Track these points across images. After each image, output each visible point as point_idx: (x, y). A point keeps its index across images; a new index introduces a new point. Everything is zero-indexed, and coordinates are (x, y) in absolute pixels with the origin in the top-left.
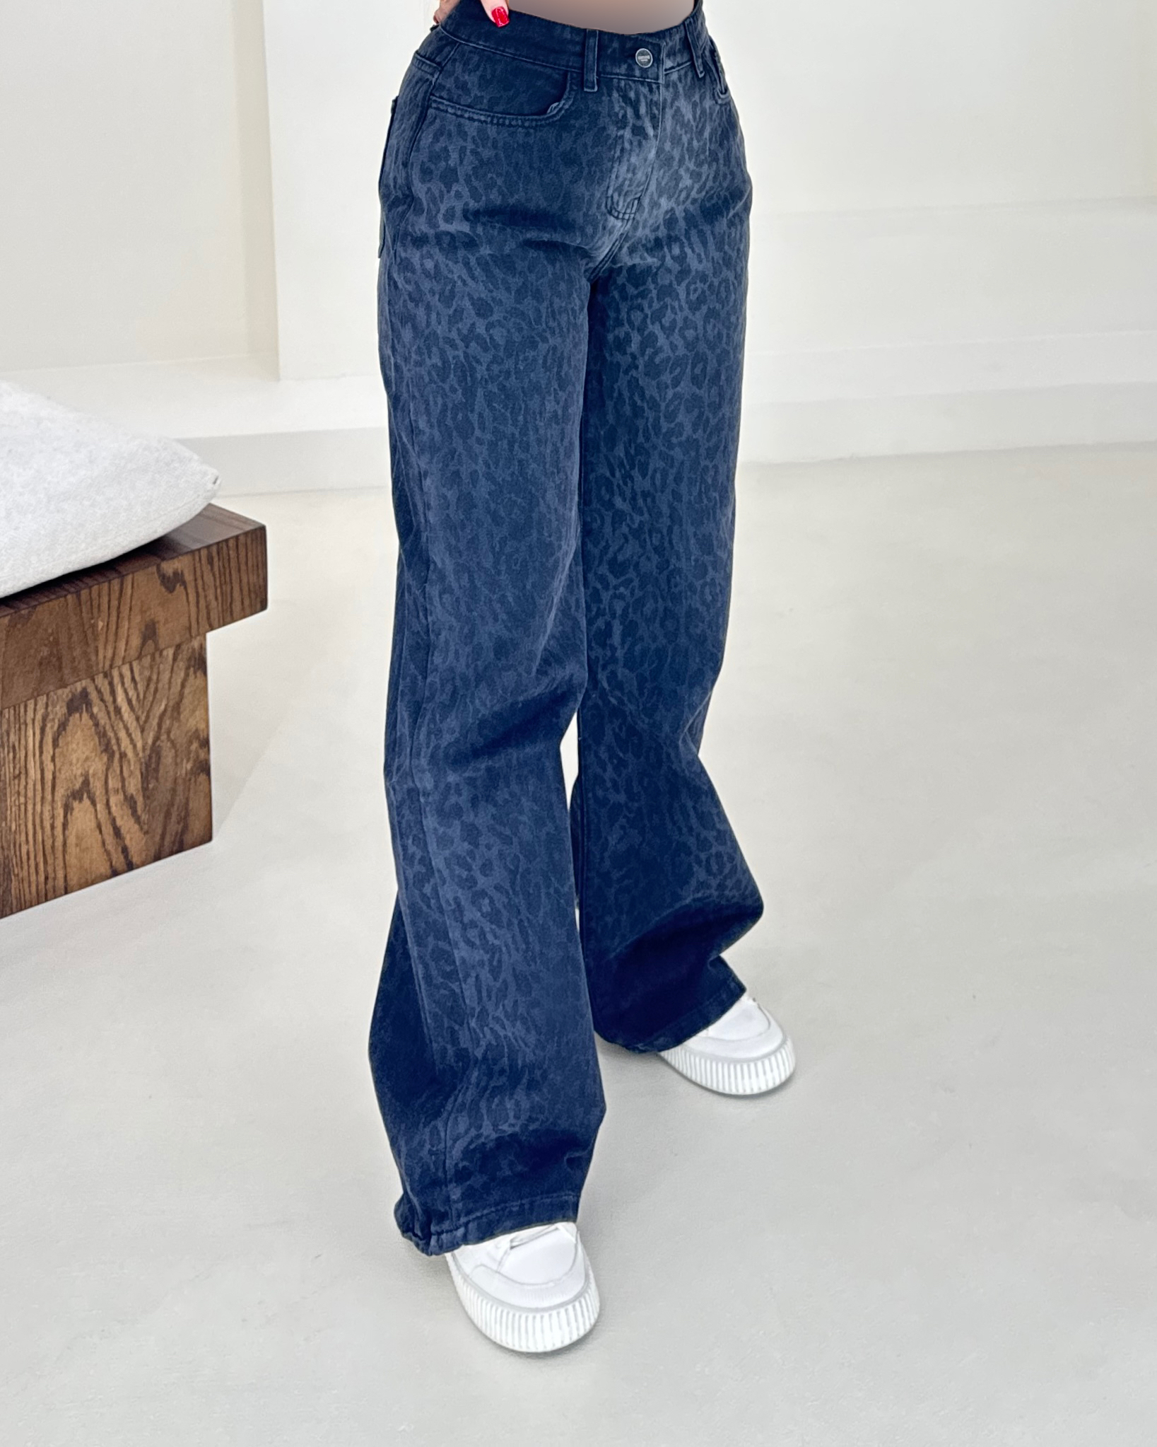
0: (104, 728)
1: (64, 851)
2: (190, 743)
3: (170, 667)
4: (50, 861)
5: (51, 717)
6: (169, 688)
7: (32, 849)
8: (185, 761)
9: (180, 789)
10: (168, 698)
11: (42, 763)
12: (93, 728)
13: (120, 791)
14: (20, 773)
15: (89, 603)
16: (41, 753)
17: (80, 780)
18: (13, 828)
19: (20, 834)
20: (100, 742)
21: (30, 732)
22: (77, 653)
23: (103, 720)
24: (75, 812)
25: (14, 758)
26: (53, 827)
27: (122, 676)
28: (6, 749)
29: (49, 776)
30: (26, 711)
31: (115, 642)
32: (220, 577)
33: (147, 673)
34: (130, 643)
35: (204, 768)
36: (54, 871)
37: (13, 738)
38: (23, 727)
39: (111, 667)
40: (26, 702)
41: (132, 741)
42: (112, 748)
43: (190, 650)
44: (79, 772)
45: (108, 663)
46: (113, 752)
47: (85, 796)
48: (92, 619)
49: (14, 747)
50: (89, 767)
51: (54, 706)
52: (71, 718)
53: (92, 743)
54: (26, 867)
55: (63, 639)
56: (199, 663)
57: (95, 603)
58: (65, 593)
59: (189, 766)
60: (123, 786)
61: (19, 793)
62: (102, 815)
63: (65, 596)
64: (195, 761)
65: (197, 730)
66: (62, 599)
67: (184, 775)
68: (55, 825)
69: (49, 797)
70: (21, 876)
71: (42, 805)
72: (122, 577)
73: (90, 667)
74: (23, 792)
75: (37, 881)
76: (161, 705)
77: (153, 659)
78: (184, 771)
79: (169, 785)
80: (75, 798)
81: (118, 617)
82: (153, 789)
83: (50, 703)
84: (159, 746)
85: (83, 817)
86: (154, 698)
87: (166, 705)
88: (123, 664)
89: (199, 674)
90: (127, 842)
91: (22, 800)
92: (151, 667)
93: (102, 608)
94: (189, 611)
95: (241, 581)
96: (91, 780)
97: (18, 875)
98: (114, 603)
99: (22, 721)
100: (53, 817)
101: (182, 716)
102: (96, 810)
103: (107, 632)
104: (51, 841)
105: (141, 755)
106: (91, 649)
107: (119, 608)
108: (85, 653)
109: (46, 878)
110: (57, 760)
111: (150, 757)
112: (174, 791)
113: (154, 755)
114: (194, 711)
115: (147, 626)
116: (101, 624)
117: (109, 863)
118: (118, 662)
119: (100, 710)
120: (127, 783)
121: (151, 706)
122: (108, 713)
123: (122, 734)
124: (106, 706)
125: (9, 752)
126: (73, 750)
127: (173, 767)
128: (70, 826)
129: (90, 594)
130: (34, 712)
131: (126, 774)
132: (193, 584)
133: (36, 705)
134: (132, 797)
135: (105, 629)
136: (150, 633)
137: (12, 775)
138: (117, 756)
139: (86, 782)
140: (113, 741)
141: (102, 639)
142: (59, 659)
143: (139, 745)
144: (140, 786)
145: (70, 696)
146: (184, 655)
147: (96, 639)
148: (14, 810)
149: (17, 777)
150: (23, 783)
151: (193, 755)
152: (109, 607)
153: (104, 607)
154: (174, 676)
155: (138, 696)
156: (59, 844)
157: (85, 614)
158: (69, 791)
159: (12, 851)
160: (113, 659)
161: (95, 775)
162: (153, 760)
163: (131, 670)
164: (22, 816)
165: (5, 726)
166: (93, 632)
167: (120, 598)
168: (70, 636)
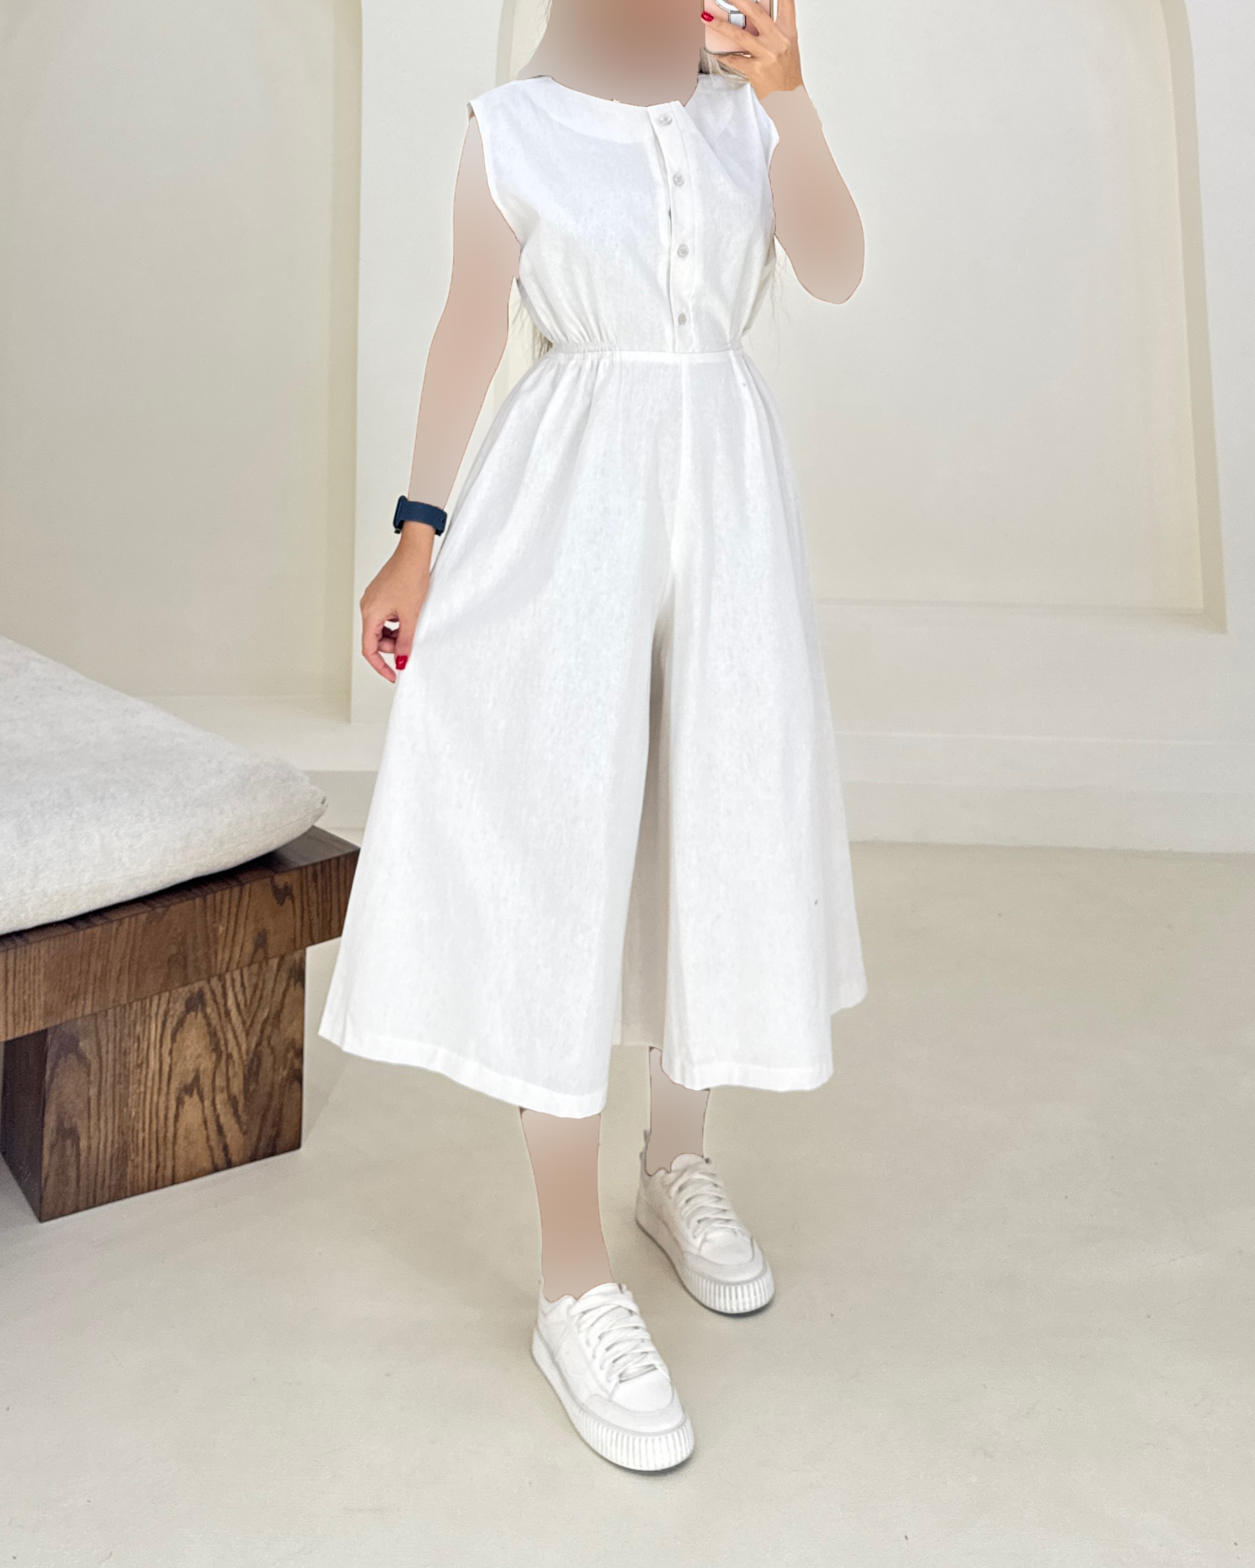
0: (215, 1028)
1: (174, 1143)
2: (287, 1051)
3: (274, 976)
4: (162, 1151)
5: (171, 1013)
6: (272, 997)
7: (147, 1137)
8: (281, 1069)
9: (276, 1094)
10: (271, 1005)
11: (161, 1055)
12: (206, 1028)
13: (225, 1091)
14: (142, 1063)
15: (212, 907)
16: (161, 1046)
17: (192, 1075)
18: (133, 1114)
19: (138, 1120)
20: (211, 1041)
21: (153, 1026)
22: (200, 953)
23: (214, 1020)
24: (186, 1106)
25: (138, 1047)
26: (166, 1118)
27: (233, 980)
28: (132, 1040)
29: (166, 1069)
30: (151, 1005)
31: (233, 946)
32: (322, 895)
33: (254, 980)
34: (244, 950)
35: (297, 1077)
36: (165, 1160)
37: (139, 1029)
38: (148, 1020)
39: (227, 970)
40: (151, 996)
41: (238, 1044)
42: (220, 1049)
43: (293, 962)
44: (191, 1067)
45: (224, 967)
46: (221, 1052)
47: (195, 1092)
48: (214, 922)
49: (139, 1037)
50: (200, 1064)
51: (175, 1003)
52: (188, 1016)
53: (204, 1043)
54: (141, 1154)
55: (189, 941)
56: (298, 975)
57: (218, 910)
58: (194, 896)
59: (285, 1073)
60: (228, 1086)
61: (139, 1081)
62: (209, 1111)
63: (193, 899)
64: (290, 1068)
65: (293, 1039)
66: (191, 902)
67: (280, 1081)
68: (168, 1116)
69: (164, 1089)
70: (136, 1161)
71: (159, 1094)
72: (242, 885)
73: (209, 968)
74: (143, 1081)
75: (150, 1167)
76: (264, 1012)
77: (260, 967)
78: (280, 1078)
79: (267, 1089)
80: (186, 1093)
81: (236, 923)
82: (254, 1091)
83: (172, 999)
84: (261, 1052)
85: (192, 1111)
86: (259, 1005)
87: (269, 1013)
88: (237, 968)
89: (298, 984)
90: (228, 1140)
91: (142, 1089)
92: (258, 975)
93: (223, 914)
94: (295, 925)
96: (201, 1076)
97: (133, 1161)
98: (234, 910)
99: (147, 1013)
100: (167, 1108)
101: (281, 1025)
102: (203, 1107)
103: (226, 937)
104: (163, 1130)
105: (245, 1057)
106: (212, 951)
107: (237, 915)
108: (207, 956)
109: (158, 1167)
110: (175, 1054)
111: (252, 1061)
112: (270, 1096)
113: (256, 1059)
114: (292, 1021)
115: (259, 935)
116: (221, 929)
117: (210, 1159)
118: (234, 965)
119: (213, 1011)
120: (231, 1084)
121: (257, 1010)
122: (219, 1014)
123: (230, 1036)
124: (218, 1009)
125: (133, 1045)
126: (187, 1046)
127: (272, 1073)
128: (181, 1118)
129: (214, 899)
130: (158, 1006)
131: (231, 1074)
132: (299, 897)
133: (160, 999)
134: (235, 1097)
135: (224, 935)
136: (261, 941)
137: (135, 1064)
138: (224, 1057)
139: (197, 1078)
140: (222, 1042)
141: (221, 941)
142: (185, 958)
143: (244, 1048)
144: (241, 1087)
145: (189, 995)
146: (286, 966)
147: (216, 942)
148: (135, 1097)
149: (140, 1066)
150: (144, 1072)
151: (289, 1063)
152: (229, 914)
153: (225, 913)
154: (277, 986)
155: (246, 1001)
156: (170, 1135)
157: (209, 918)
158: (182, 1086)
159: (130, 1139)
160: (229, 963)
161: (204, 1071)
162: (255, 1064)
163: (242, 976)
164: (141, 1103)
165: (133, 1017)
166: (215, 935)
167: (238, 906)
168: (195, 938)
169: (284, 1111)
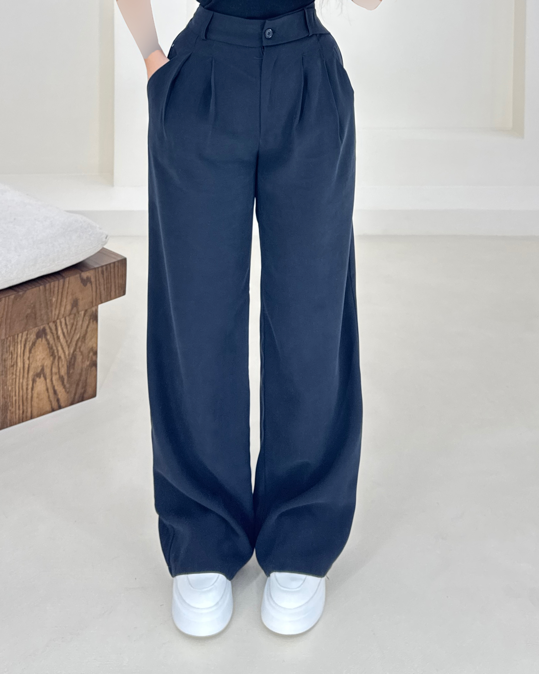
0: (52, 345)
1: (32, 400)
2: (89, 353)
3: (82, 320)
4: (25, 404)
5: (29, 340)
6: (81, 328)
7: (17, 399)
8: (86, 361)
9: (84, 373)
10: (81, 333)
11: (24, 360)
12: (47, 346)
13: (58, 374)
14: (14, 364)
15: (49, 289)
16: (24, 355)
17: (40, 368)
18: (10, 389)
19: (13, 391)
20: (50, 351)
21: (19, 346)
22: (43, 312)
23: (51, 342)
24: (37, 383)
25: (12, 357)
26: (27, 389)
27: (61, 322)
28: (8, 354)
29: (26, 366)
30: (18, 337)
31: (60, 307)
32: (106, 280)
33: (72, 321)
34: (66, 309)
35: (94, 364)
36: (27, 409)
37: (12, 348)
38: (16, 344)
39: (58, 319)
40: (18, 333)
41: (64, 351)
42: (55, 354)
43: (91, 312)
44: (39, 364)
45: (56, 317)
46: (55, 356)
47: (42, 376)
48: (50, 297)
49: (12, 353)
50: (44, 362)
51: (30, 335)
52: (38, 341)
53: (46, 352)
54: (14, 405)
55: (37, 306)
56: (95, 317)
57: (52, 290)
58: (39, 284)
59: (87, 363)
61: (13, 373)
62: (49, 384)
63: (39, 287)
64: (91, 361)
65: (92, 347)
67: (85, 367)
68: (28, 388)
69: (26, 376)
70: (12, 410)
71: (23, 379)
72: (64, 278)
73: (48, 318)
74: (14, 373)
75: (19, 413)
76: (77, 336)
77: (75, 315)
79: (79, 371)
80: (37, 377)
81: (62, 297)
82: (73, 373)
83: (29, 333)
84: (76, 354)
85: (41, 385)
86: (75, 333)
87: (80, 336)
88: (63, 317)
89: (95, 322)
90: (59, 397)
91: (14, 376)
92: (74, 319)
94: (93, 295)
95: (115, 282)
96: (45, 368)
97: (10, 410)
98: (60, 290)
99: (16, 341)
100: (27, 385)
101: (86, 341)
102: (46, 382)
103: (57, 303)
104: (26, 395)
105: (67, 357)
106: (49, 310)
107: (62, 293)
108: (47, 313)
109: (23, 412)
110: (31, 359)
111: (71, 358)
112: (81, 374)
113: (73, 358)
114: (91, 339)
115: (74, 301)
116: (54, 300)
117: (50, 406)
118: (61, 316)
119: (50, 337)
120: (60, 370)
122: (54, 339)
123: (60, 348)
124: (53, 336)
125: (9, 355)
126: (38, 354)
127: (81, 364)
128: (35, 389)
129: (50, 285)
130: (21, 338)
131: (60, 366)
132: (95, 282)
133: (22, 335)
134: (62, 376)
135: (56, 301)
136: (75, 304)
137: (10, 365)
138: (57, 358)
139: (43, 369)
140: (56, 351)
141: (54, 306)
142: (35, 315)
143: (67, 353)
144: (66, 372)
145: (38, 330)
146: (89, 314)
147: (51, 306)
148: (10, 381)
149: (13, 366)
150: (15, 369)
151: (90, 358)
152: (58, 292)
153: (56, 292)
154: (84, 322)
155: (68, 331)
156: (29, 397)
157: (47, 295)
158: (35, 373)
159: (9, 400)
160: (58, 316)
161: (47, 366)
162: (73, 360)
163: (65, 320)
164: (14, 384)
165: (8, 343)
166: (51, 303)
167: (63, 288)
168: (41, 304)
169: (88, 380)
